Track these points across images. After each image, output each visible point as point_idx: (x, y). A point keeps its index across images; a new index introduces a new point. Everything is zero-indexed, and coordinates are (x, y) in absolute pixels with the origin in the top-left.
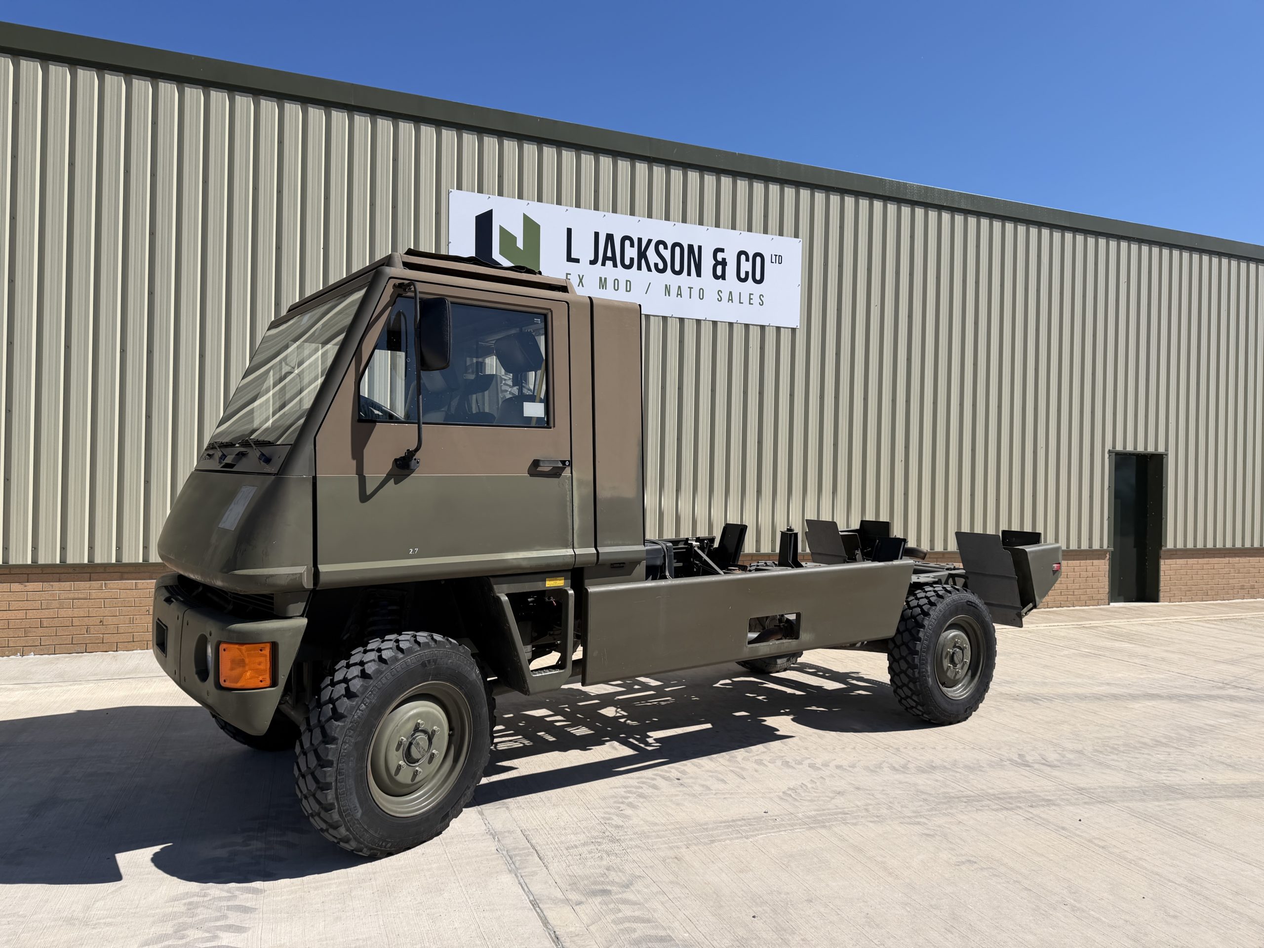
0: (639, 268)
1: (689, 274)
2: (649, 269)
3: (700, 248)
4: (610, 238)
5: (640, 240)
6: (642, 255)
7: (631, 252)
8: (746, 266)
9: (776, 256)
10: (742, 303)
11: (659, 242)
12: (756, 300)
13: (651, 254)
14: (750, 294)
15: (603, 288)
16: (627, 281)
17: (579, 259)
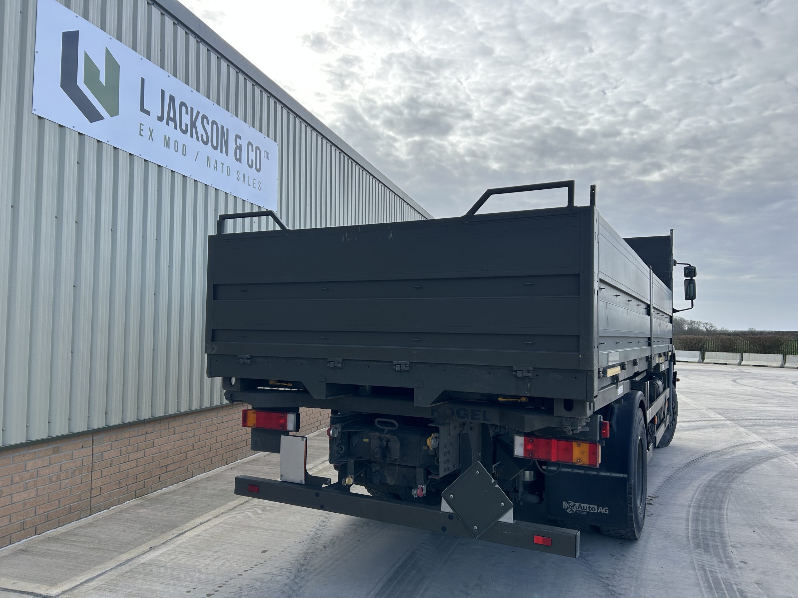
0: (192, 136)
1: (221, 152)
2: (198, 140)
3: (228, 130)
4: (172, 99)
5: (192, 109)
6: (193, 124)
7: (187, 119)
8: (252, 156)
9: (266, 152)
10: (250, 185)
11: (204, 117)
12: (257, 185)
13: (199, 123)
14: (254, 179)
15: (167, 147)
16: (184, 145)
17: (150, 112)
